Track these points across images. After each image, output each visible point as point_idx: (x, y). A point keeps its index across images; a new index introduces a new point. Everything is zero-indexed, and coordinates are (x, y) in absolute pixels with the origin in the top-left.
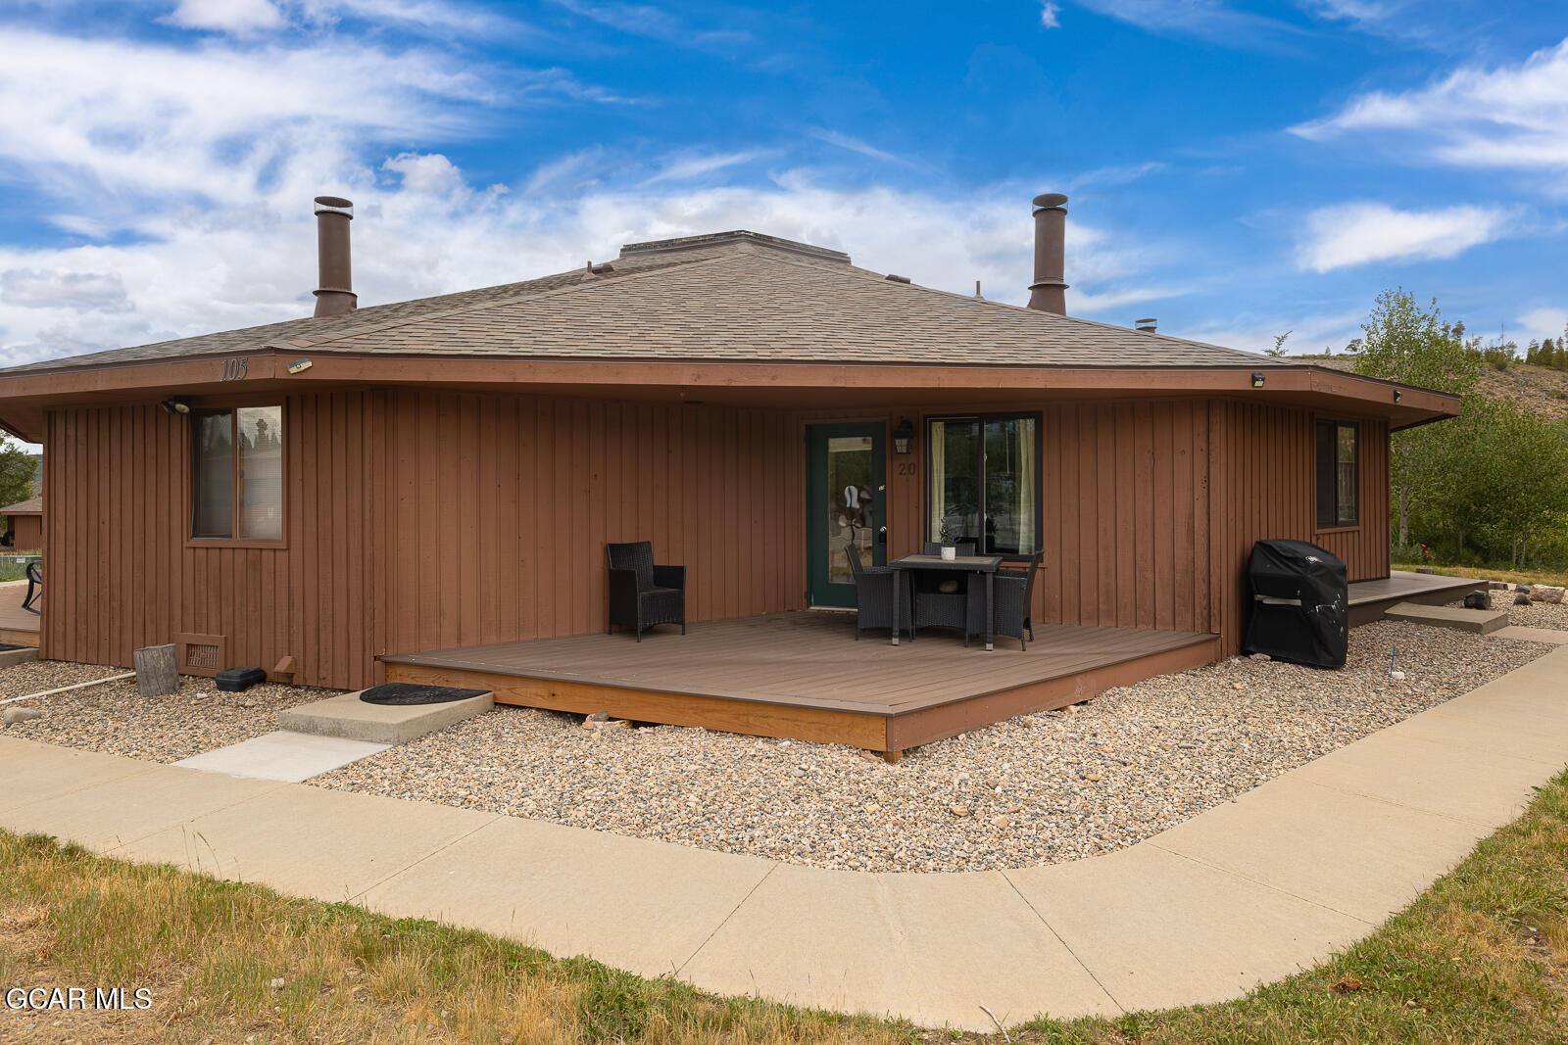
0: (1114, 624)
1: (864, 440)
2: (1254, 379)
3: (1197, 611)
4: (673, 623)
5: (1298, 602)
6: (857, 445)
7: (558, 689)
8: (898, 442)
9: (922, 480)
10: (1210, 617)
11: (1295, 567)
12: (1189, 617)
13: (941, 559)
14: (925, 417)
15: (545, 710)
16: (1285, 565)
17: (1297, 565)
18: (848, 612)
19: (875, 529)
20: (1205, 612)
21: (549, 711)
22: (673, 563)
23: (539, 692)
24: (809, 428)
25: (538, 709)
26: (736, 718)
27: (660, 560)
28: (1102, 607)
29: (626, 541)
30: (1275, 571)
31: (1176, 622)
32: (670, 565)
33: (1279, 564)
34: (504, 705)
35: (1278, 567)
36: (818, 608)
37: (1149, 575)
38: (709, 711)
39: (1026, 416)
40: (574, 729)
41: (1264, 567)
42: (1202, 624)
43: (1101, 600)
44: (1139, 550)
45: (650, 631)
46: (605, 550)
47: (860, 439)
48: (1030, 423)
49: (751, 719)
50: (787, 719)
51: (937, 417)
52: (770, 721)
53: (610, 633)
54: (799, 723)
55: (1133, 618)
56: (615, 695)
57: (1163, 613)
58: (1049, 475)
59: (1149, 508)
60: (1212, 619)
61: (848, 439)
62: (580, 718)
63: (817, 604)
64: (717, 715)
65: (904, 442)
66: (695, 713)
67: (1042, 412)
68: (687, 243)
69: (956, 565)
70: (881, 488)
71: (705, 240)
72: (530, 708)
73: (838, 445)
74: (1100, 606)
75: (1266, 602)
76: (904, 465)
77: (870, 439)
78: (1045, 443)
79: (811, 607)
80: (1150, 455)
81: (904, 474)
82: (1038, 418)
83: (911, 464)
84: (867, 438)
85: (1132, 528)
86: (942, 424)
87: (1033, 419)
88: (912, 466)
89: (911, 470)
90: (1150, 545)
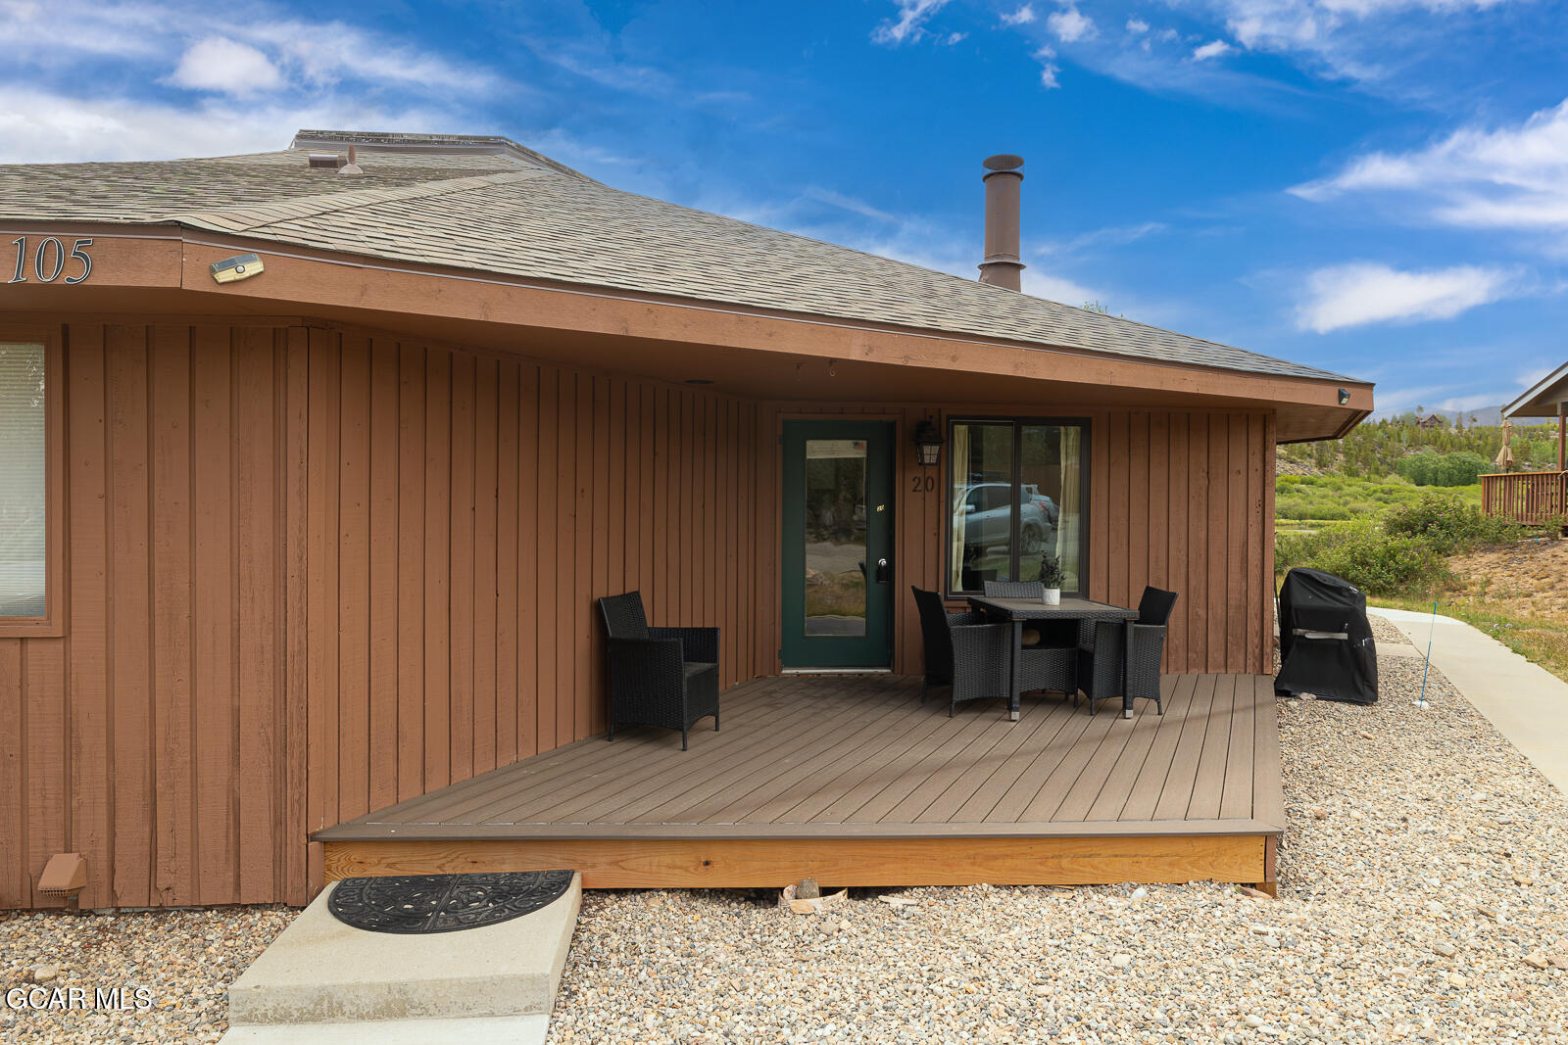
1: (856, 444)
2: (1341, 396)
3: (1250, 650)
4: (706, 713)
5: (1344, 636)
6: (846, 450)
7: (716, 853)
8: (927, 449)
9: (942, 499)
10: (1262, 655)
11: (1341, 598)
12: (1241, 658)
13: (1042, 603)
14: (948, 418)
15: (683, 890)
16: (1330, 596)
17: (1341, 595)
18: (839, 674)
19: (871, 561)
20: (1257, 651)
21: (691, 890)
23: (679, 860)
24: (786, 425)
25: (669, 891)
26: (1040, 864)
30: (1318, 603)
31: (1229, 663)
33: (1322, 596)
34: (607, 892)
35: (1321, 598)
36: (794, 671)
37: (1202, 612)
38: (995, 858)
39: (1067, 421)
40: (758, 916)
41: (1303, 598)
42: (1254, 665)
44: (1192, 583)
47: (850, 442)
48: (1073, 431)
49: (1065, 862)
50: (1121, 856)
51: (960, 419)
52: (1096, 861)
54: (1141, 859)
55: (1185, 663)
56: (830, 851)
57: (1217, 655)
58: (1096, 495)
59: (1203, 536)
60: (1265, 657)
61: (832, 442)
62: (767, 897)
64: (1009, 862)
65: (935, 449)
66: (973, 864)
68: (414, 142)
70: (881, 508)
71: (442, 142)
72: (658, 890)
73: (819, 450)
75: (1309, 636)
76: (919, 479)
77: (865, 442)
78: (1093, 457)
79: (784, 672)
80: (1205, 474)
81: (920, 491)
82: (1085, 426)
83: (928, 478)
84: (860, 442)
85: (1185, 558)
86: (964, 428)
87: (1078, 428)
88: (930, 481)
89: (929, 487)
90: (1204, 578)
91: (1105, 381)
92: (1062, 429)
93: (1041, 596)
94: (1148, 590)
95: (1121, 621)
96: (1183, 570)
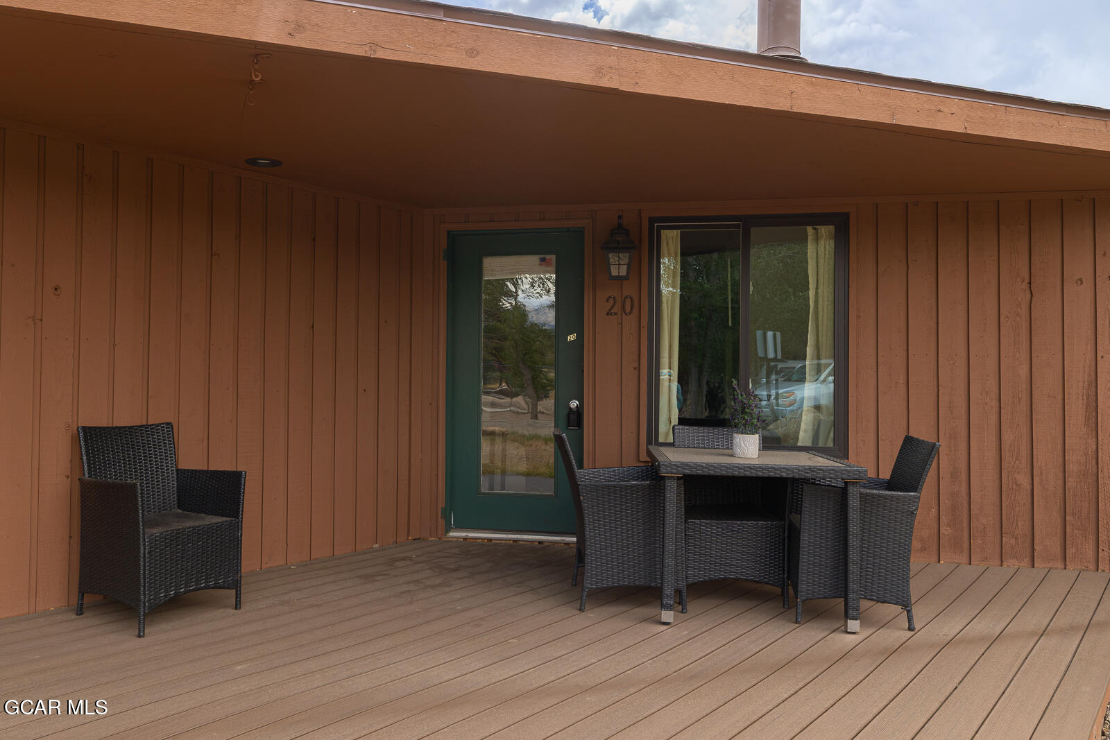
0: (965, 559)
1: (543, 260)
4: (217, 586)
8: (613, 258)
9: (645, 322)
12: (1088, 547)
14: (652, 221)
18: (515, 541)
19: (561, 403)
22: (216, 466)
24: (453, 238)
27: (191, 457)
28: (945, 530)
29: (122, 420)
31: (1069, 557)
32: (211, 468)
36: (463, 534)
37: (1024, 480)
39: (817, 219)
43: (943, 518)
44: (1007, 437)
45: (174, 604)
46: (75, 439)
47: (535, 258)
48: (826, 230)
51: (671, 222)
53: (80, 611)
55: (998, 550)
57: (1047, 542)
58: (858, 317)
59: (1023, 371)
61: (514, 258)
63: (460, 526)
67: (847, 215)
69: (762, 468)
70: (571, 337)
73: (498, 269)
74: (943, 530)
76: (614, 298)
77: (553, 257)
78: (853, 266)
79: (451, 534)
80: (1025, 286)
81: (616, 314)
82: (842, 226)
83: (627, 297)
84: (548, 257)
85: (995, 403)
86: (675, 234)
87: (832, 228)
88: (628, 302)
89: (628, 309)
90: (1025, 430)
91: (782, 104)
92: (810, 230)
93: (729, 445)
94: (909, 442)
95: (841, 484)
96: (993, 419)
